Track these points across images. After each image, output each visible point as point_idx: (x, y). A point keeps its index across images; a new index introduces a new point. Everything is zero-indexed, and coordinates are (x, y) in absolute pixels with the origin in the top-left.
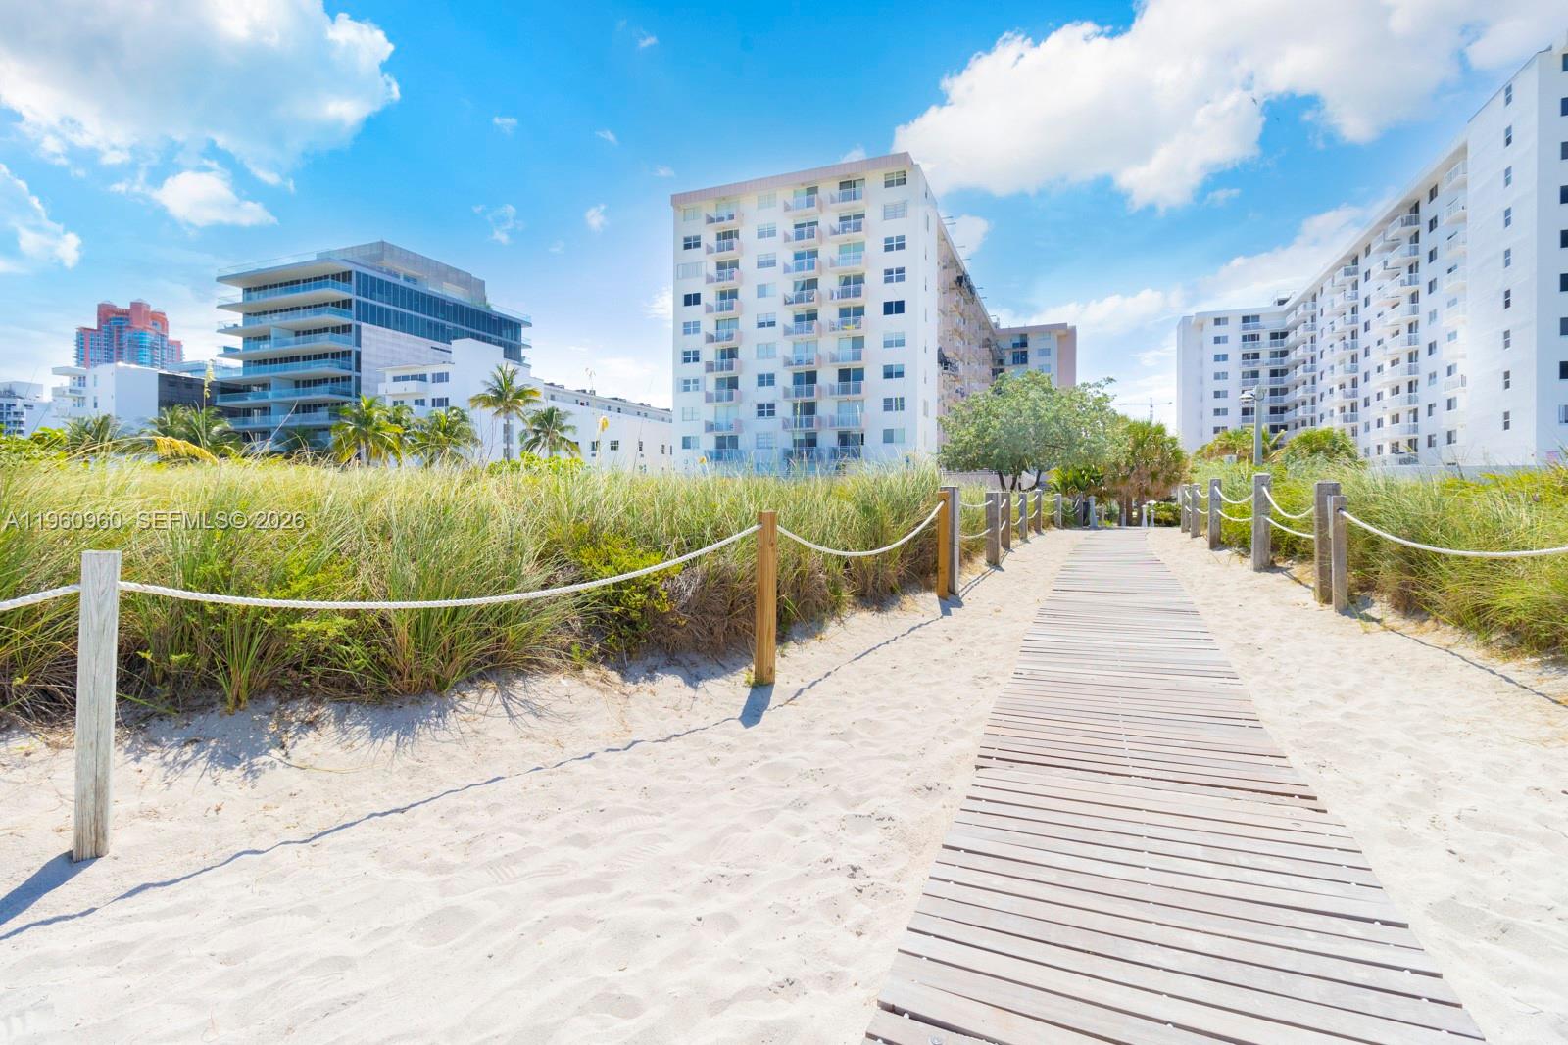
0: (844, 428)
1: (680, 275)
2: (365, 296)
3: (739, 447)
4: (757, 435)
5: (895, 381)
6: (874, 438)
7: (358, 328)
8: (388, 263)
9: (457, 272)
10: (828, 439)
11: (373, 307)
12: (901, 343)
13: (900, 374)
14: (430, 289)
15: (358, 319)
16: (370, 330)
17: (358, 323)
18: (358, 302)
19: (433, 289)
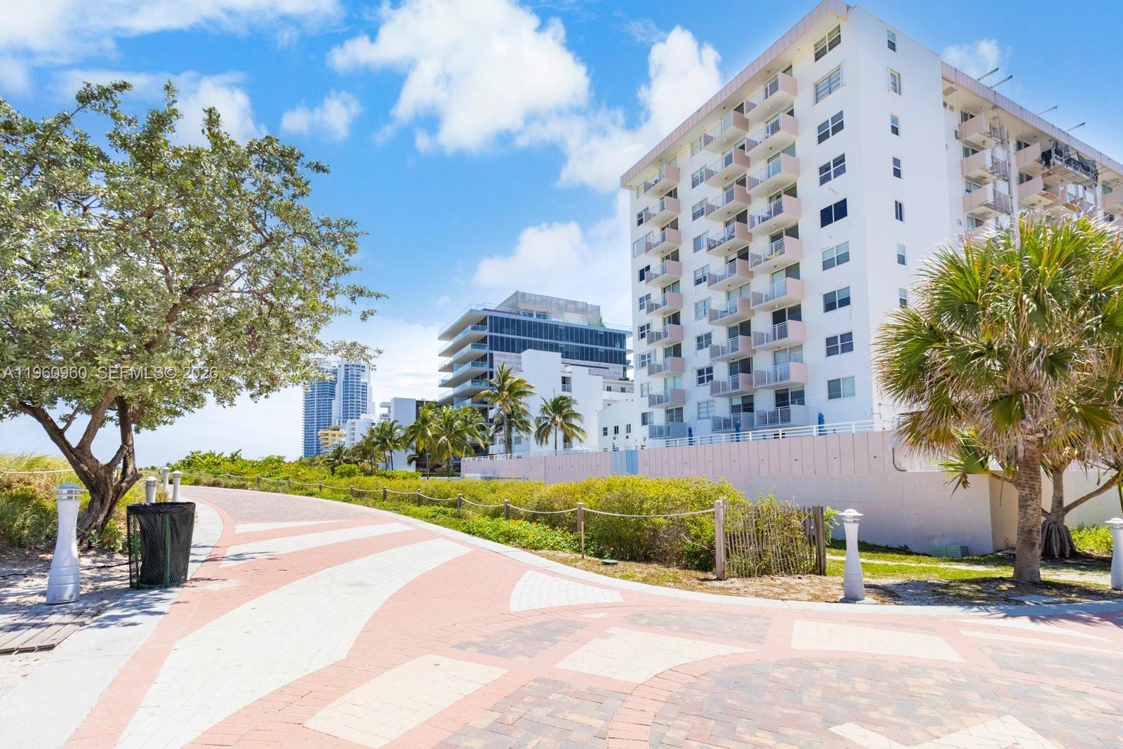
0: (781, 384)
1: (636, 253)
2: (496, 332)
3: (684, 421)
4: (699, 404)
5: (840, 312)
6: (816, 395)
7: (491, 355)
8: (522, 306)
9: (575, 303)
10: (765, 402)
11: (502, 338)
12: (844, 258)
13: (845, 302)
14: (553, 319)
15: (491, 349)
16: (500, 355)
17: (491, 352)
18: (491, 337)
19: (556, 319)
